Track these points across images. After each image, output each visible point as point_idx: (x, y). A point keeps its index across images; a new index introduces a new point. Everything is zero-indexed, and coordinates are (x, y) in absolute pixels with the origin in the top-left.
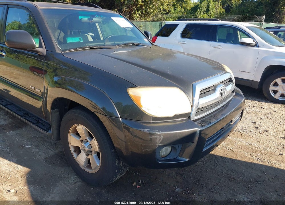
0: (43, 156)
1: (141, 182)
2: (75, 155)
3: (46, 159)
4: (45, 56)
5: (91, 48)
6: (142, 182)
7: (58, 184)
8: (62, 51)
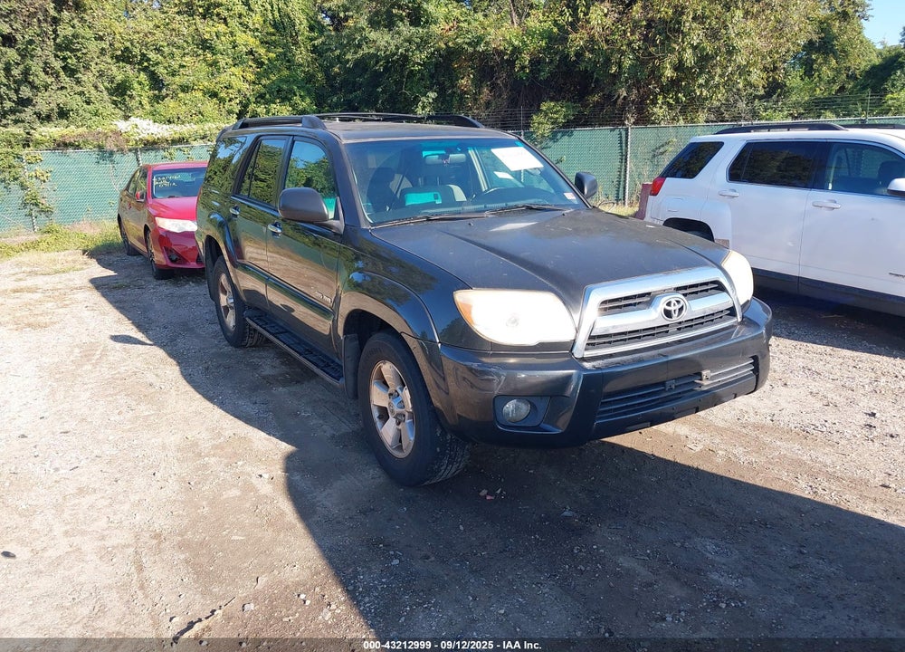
0: (330, 432)
1: (499, 492)
2: (378, 424)
3: (333, 436)
4: (341, 236)
5: (429, 220)
6: (501, 492)
7: (343, 477)
8: (372, 225)
